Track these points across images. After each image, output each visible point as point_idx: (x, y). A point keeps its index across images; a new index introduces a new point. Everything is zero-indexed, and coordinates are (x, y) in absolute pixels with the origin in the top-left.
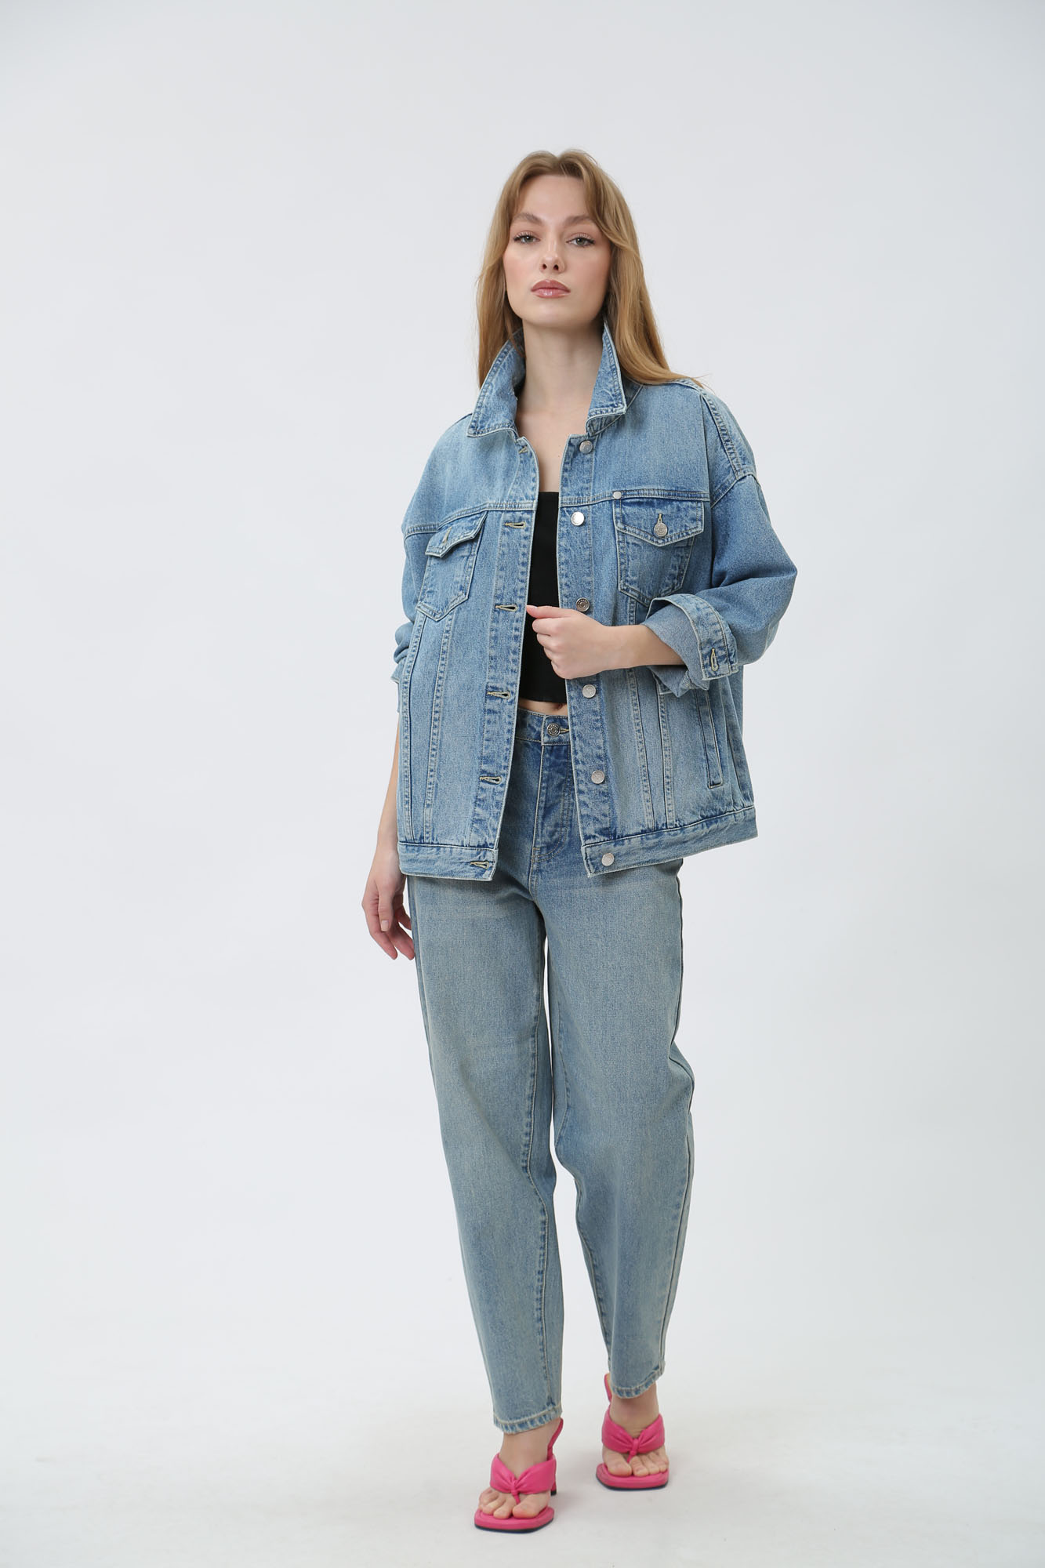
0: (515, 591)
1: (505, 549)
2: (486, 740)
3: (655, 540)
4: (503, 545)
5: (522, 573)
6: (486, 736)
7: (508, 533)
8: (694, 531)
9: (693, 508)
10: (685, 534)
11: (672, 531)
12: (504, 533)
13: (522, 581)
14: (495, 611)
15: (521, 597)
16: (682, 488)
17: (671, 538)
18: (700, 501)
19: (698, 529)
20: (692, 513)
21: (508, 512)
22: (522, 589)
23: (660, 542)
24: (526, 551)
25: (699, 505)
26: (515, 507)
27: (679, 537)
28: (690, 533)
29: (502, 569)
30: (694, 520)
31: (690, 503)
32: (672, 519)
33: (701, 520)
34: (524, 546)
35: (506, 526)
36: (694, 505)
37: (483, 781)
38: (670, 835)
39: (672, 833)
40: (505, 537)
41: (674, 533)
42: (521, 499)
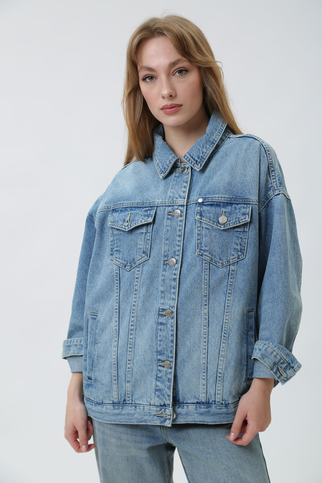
0: (175, 252)
1: (169, 228)
2: (160, 341)
3: (219, 225)
4: (168, 226)
5: (179, 241)
6: (159, 338)
7: (170, 219)
8: (244, 220)
9: (244, 208)
10: (238, 222)
11: (230, 221)
12: (168, 219)
13: (178, 246)
14: (164, 264)
15: (178, 255)
16: (240, 197)
17: (229, 225)
18: (249, 204)
19: (246, 220)
20: (243, 210)
21: (170, 206)
22: (178, 250)
23: (222, 226)
24: (181, 228)
25: (249, 206)
26: (173, 203)
27: (234, 224)
28: (241, 221)
29: (167, 240)
30: (244, 214)
31: (243, 205)
32: (231, 214)
33: (248, 214)
34: (180, 226)
35: (169, 215)
36: (246, 206)
37: (160, 365)
38: (216, 408)
39: (218, 407)
40: (169, 221)
41: (231, 222)
42: (177, 198)
